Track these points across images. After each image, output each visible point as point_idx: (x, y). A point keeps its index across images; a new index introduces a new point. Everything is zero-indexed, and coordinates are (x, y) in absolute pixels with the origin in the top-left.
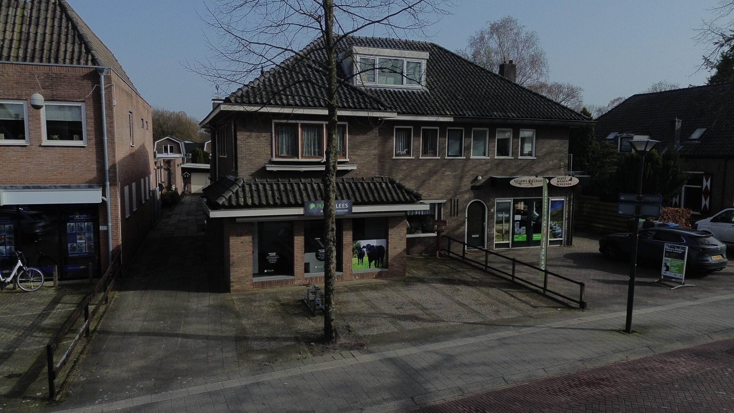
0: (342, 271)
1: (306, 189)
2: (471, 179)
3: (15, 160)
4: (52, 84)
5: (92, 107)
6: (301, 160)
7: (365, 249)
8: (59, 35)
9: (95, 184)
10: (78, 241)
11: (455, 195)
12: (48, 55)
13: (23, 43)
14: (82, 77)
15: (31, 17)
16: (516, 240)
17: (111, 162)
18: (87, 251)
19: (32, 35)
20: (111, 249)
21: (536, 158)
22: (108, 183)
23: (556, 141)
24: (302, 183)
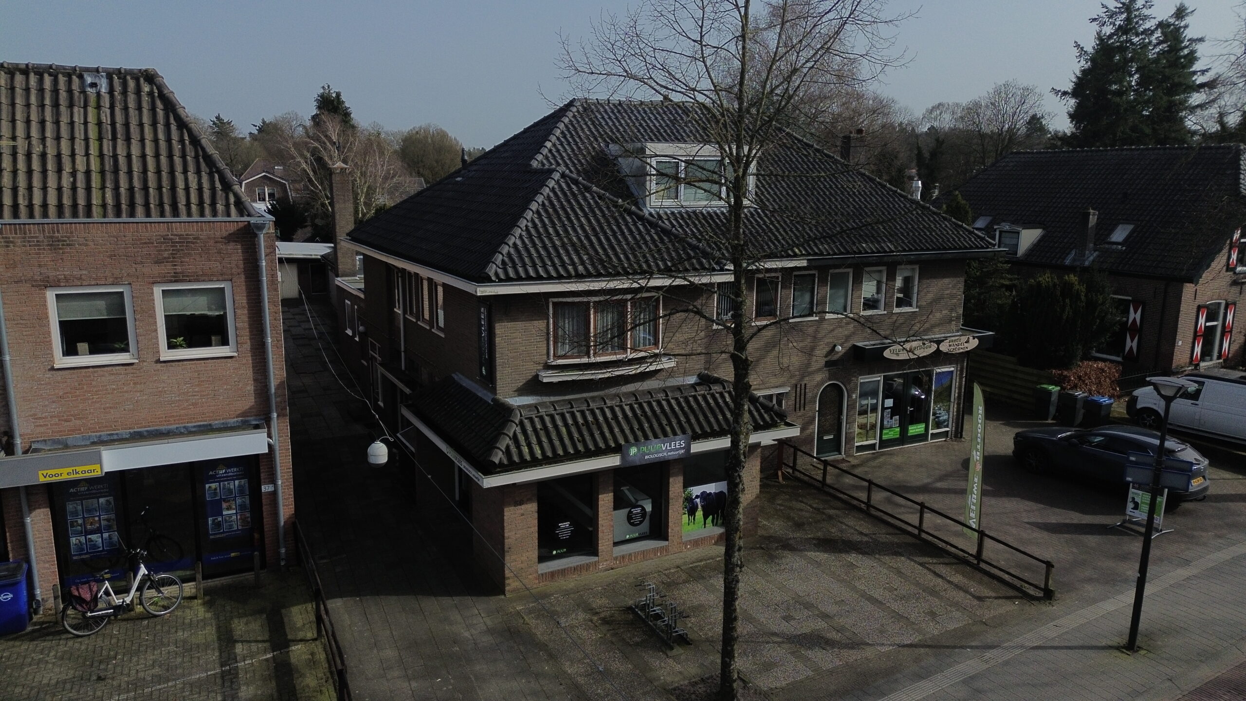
0: (667, 539)
1: (615, 417)
2: (825, 351)
3: (114, 389)
4: (174, 254)
5: (244, 288)
6: (593, 360)
7: (698, 500)
8: (170, 156)
9: (252, 418)
10: (225, 513)
11: (803, 377)
12: (157, 197)
13: (109, 177)
14: (225, 238)
15: (113, 124)
16: (885, 437)
17: (277, 379)
18: (240, 528)
19: (122, 160)
20: (282, 523)
21: (917, 310)
22: (275, 415)
23: (946, 281)
24: (607, 407)
